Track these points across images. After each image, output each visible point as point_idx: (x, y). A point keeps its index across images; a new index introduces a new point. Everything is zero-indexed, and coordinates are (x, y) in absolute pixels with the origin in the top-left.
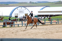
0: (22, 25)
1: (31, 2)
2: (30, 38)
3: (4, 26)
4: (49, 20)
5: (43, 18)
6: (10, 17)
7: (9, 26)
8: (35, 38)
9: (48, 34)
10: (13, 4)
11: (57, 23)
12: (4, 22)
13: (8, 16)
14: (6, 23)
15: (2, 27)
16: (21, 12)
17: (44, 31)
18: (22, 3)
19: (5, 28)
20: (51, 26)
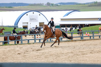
0: (35, 41)
1: (48, 4)
2: (48, 62)
3: (5, 43)
4: (78, 33)
5: (69, 29)
6: (15, 28)
7: (13, 42)
8: (55, 61)
9: (78, 56)
10: (19, 7)
11: (92, 38)
12: (5, 35)
13: (12, 26)
14: (8, 38)
15: (2, 44)
16: (33, 20)
17: (70, 51)
18: (35, 5)
19: (7, 46)
20: (82, 43)
